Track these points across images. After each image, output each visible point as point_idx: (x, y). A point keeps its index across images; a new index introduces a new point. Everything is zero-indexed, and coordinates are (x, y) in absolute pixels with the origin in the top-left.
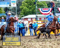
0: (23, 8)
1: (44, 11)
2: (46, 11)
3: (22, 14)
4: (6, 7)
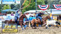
1: (42, 8)
2: (44, 7)
3: (24, 10)
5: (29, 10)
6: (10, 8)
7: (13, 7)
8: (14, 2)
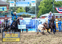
0: (41, 8)
6: (25, 11)
8: (29, 5)
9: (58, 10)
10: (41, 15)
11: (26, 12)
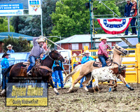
0: (58, 19)
1: (111, 26)
2: (116, 26)
4: (16, 15)
5: (70, 36)
7: (20, 25)
8: (22, 10)
9: (105, 24)
10: (58, 40)
11: (17, 30)
